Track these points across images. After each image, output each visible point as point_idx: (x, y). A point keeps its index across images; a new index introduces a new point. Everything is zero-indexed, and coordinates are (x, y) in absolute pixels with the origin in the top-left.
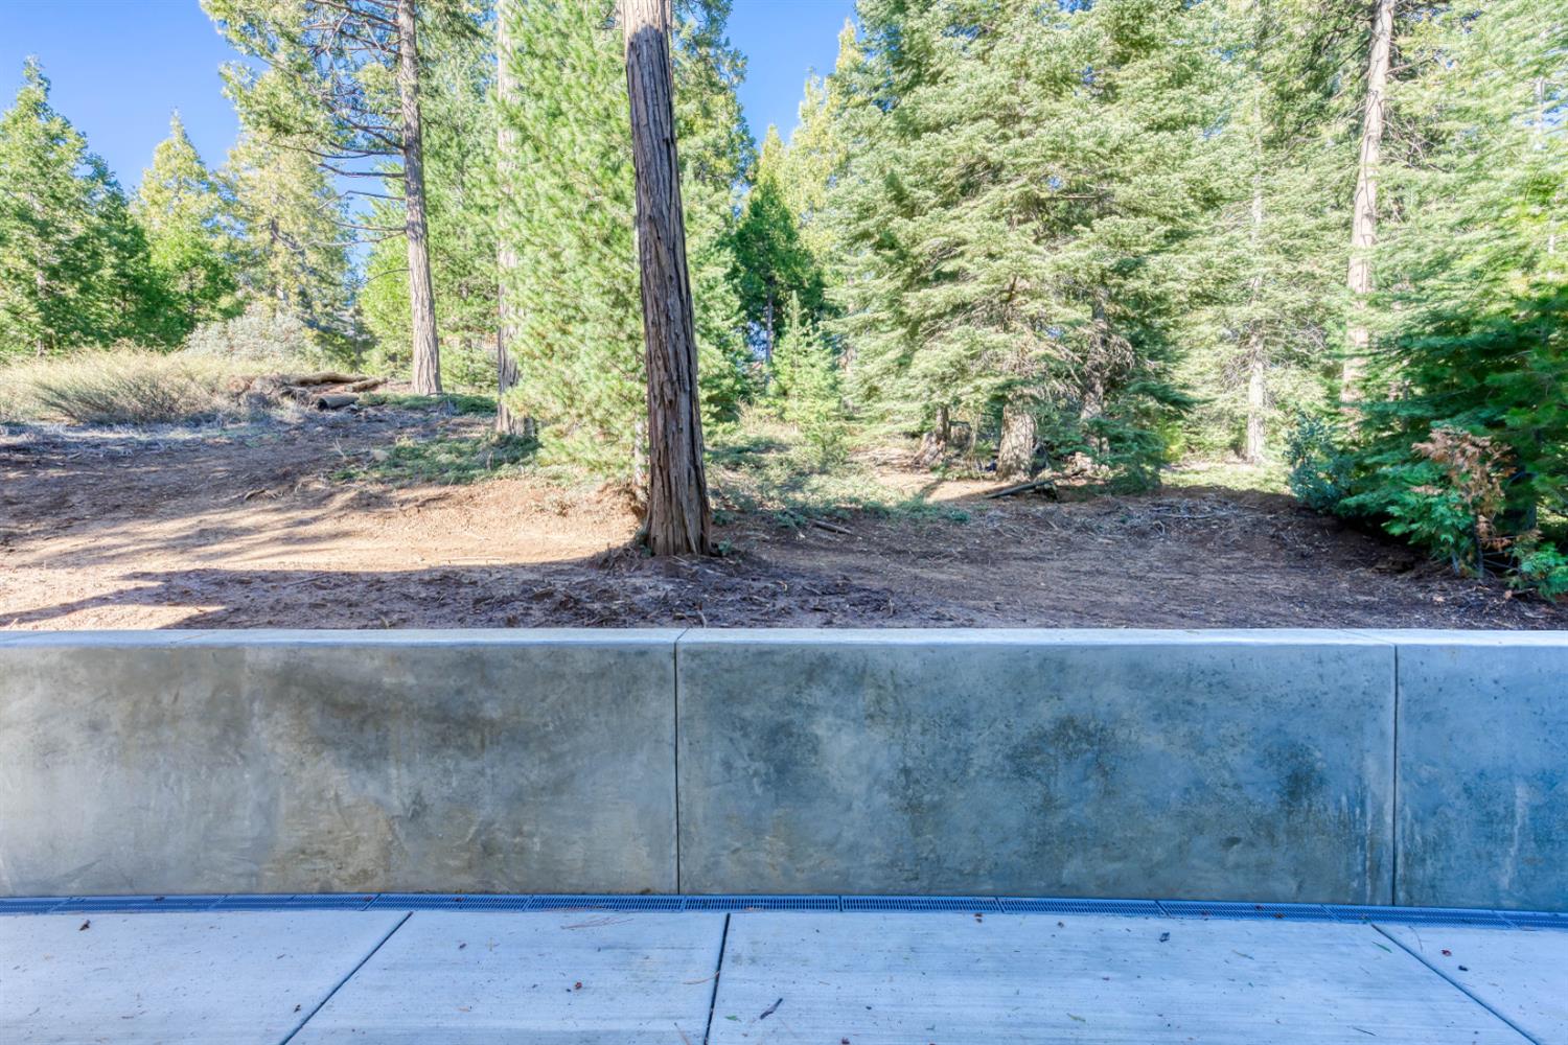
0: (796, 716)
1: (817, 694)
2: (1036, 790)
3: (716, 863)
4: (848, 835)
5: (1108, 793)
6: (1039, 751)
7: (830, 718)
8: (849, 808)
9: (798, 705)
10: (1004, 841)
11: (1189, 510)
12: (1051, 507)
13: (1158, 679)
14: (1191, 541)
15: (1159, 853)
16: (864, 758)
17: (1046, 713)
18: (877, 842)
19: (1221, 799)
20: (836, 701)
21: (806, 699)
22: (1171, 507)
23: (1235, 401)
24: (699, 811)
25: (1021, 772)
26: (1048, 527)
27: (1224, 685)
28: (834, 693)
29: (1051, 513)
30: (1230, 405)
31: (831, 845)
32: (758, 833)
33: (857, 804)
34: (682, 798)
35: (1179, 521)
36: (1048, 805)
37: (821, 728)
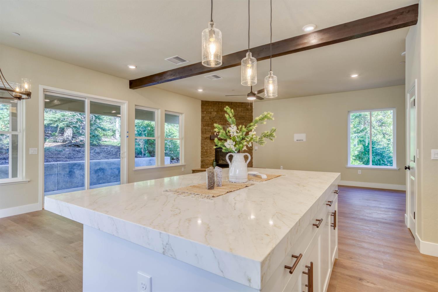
0: (72, 170)
1: (75, 167)
2: (97, 174)
3: (63, 186)
4: (78, 181)
5: (104, 174)
6: (97, 171)
7: (76, 170)
8: (78, 179)
9: (72, 169)
10: (94, 180)
11: (106, 149)
12: (80, 148)
13: (108, 163)
14: (107, 154)
15: (108, 179)
16: (80, 173)
17: (98, 167)
18: (81, 182)
19: (113, 173)
20: (77, 168)
21: (73, 168)
22: (103, 148)
23: (113, 127)
24: (60, 181)
25: (96, 173)
26: (80, 152)
27: (114, 164)
28: (77, 167)
29: (80, 150)
30: (112, 128)
31: (76, 183)
32: (68, 182)
33: (79, 178)
34: (58, 180)
35: (105, 151)
36: (98, 176)
37: (75, 171)
